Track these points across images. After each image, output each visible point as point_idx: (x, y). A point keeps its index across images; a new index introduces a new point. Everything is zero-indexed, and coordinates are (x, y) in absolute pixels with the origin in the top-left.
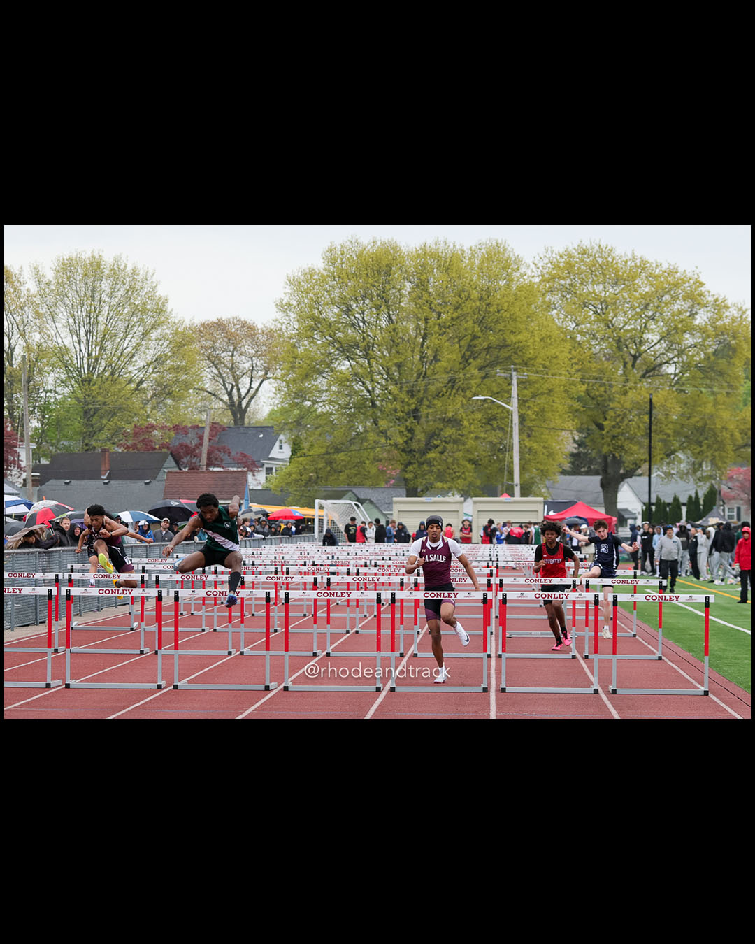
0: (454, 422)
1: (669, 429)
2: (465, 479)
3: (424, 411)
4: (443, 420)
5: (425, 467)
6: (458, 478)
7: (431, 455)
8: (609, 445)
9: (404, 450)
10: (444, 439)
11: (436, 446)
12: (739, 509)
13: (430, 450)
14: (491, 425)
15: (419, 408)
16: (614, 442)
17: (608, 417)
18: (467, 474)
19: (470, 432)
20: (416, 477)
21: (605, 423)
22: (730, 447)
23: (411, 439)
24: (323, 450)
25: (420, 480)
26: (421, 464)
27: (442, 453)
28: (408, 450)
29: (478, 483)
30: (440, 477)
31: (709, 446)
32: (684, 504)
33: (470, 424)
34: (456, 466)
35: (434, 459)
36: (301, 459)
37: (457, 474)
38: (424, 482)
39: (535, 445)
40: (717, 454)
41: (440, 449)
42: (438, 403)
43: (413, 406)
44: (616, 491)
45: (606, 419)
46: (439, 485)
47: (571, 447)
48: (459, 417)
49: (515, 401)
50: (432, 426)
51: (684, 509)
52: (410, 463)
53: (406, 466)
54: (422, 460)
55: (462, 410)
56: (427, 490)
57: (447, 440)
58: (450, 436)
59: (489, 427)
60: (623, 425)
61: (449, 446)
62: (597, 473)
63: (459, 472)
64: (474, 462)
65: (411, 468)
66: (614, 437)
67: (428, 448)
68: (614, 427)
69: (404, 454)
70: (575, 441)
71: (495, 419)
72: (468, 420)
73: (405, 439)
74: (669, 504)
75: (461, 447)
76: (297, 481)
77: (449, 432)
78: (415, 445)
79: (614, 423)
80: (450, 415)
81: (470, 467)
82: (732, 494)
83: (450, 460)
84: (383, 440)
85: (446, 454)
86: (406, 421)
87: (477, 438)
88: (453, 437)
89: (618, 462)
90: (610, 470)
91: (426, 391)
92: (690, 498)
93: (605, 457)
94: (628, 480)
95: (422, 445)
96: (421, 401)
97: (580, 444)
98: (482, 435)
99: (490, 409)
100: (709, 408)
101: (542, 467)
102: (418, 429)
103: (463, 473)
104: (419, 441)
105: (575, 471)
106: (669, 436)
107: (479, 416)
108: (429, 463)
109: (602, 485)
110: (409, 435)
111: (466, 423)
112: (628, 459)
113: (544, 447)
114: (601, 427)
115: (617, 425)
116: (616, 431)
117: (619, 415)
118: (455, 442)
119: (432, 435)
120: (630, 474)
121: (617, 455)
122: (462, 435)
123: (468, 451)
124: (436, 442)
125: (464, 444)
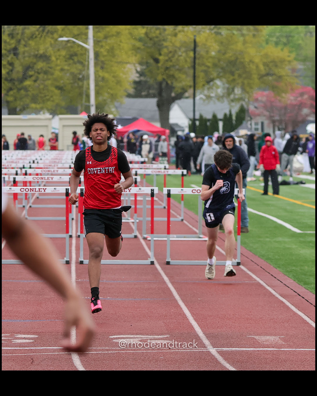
0: (45, 57)
1: (209, 62)
2: (53, 101)
3: (21, 49)
4: (36, 56)
5: (23, 92)
6: (48, 100)
7: (27, 83)
8: (163, 74)
9: (6, 79)
10: (36, 71)
11: (31, 76)
12: (262, 124)
13: (26, 79)
14: (73, 60)
15: (17, 47)
16: (167, 72)
17: (162, 53)
18: (54, 97)
19: (57, 65)
20: (15, 100)
21: (161, 58)
22: (255, 76)
23: (12, 71)
25: (18, 102)
26: (19, 90)
27: (35, 81)
28: (9, 79)
29: (63, 104)
30: (34, 99)
31: (240, 76)
32: (221, 120)
33: (57, 59)
34: (46, 91)
35: (29, 86)
37: (48, 97)
38: (22, 103)
39: (106, 75)
40: (246, 82)
41: (33, 78)
42: (32, 43)
43: (13, 46)
44: (168, 110)
45: (160, 54)
46: (33, 105)
47: (134, 76)
48: (48, 54)
49: (91, 41)
50: (28, 61)
51: (221, 124)
52: (11, 89)
53: (8, 91)
54: (20, 86)
55: (50, 49)
56: (23, 110)
57: (40, 71)
58: (41, 68)
59: (71, 61)
60: (174, 60)
61: (41, 76)
62: (154, 96)
63: (48, 95)
64: (60, 88)
65: (11, 93)
66: (167, 69)
67: (25, 77)
68: (167, 61)
69: (6, 82)
70: (137, 72)
71: (76, 55)
72: (55, 56)
73: (7, 71)
74: (209, 120)
75: (50, 77)
77: (40, 65)
78: (14, 75)
79: (167, 58)
80: (41, 52)
81: (57, 92)
82: (257, 112)
83: (42, 87)
85: (38, 82)
86: (8, 56)
87: (62, 70)
88: (44, 69)
89: (170, 88)
90: (164, 94)
91: (23, 33)
92: (225, 115)
93: (160, 84)
94: (178, 101)
95: (20, 75)
96: (19, 41)
97: (141, 74)
98: (66, 67)
99: (72, 47)
100: (240, 46)
101: (112, 92)
102: (17, 63)
103: (52, 97)
104: (18, 72)
105: (137, 95)
106: (209, 67)
107: (63, 53)
108: (26, 89)
109: (159, 105)
110: (11, 68)
111: (53, 58)
112: (178, 85)
113: (114, 77)
114: (157, 61)
115: (170, 60)
116: (169, 64)
117: (171, 52)
118: (46, 73)
119: (27, 68)
120: (179, 96)
121: (169, 82)
122: (51, 68)
123: (55, 80)
124: (31, 73)
125: (52, 74)
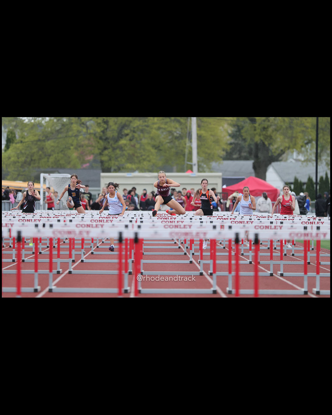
1: (308, 122)
2: (149, 161)
5: (118, 151)
6: (144, 160)
7: (123, 142)
8: (260, 135)
9: (101, 138)
10: (132, 129)
11: (127, 135)
13: (121, 138)
16: (264, 132)
18: (151, 157)
20: (110, 160)
23: (106, 129)
24: (36, 138)
25: (113, 162)
26: (114, 149)
27: (131, 140)
28: (104, 138)
29: (160, 163)
30: (131, 159)
34: (142, 151)
35: (125, 145)
36: (18, 145)
37: (144, 157)
38: (117, 163)
41: (129, 137)
44: (265, 172)
46: (129, 165)
47: (226, 139)
52: (105, 148)
53: (103, 151)
54: (115, 146)
57: (136, 129)
58: (138, 127)
61: (137, 135)
63: (144, 155)
64: (157, 148)
65: (106, 152)
66: (264, 129)
67: (120, 136)
69: (101, 142)
70: (229, 134)
73: (102, 129)
74: (304, 184)
75: (146, 135)
76: (15, 163)
78: (109, 134)
81: (154, 151)
83: (138, 146)
84: (84, 130)
85: (134, 141)
87: (159, 128)
88: (140, 128)
89: (268, 150)
90: (261, 156)
92: (322, 178)
93: (257, 145)
94: (274, 164)
95: (115, 134)
97: (233, 136)
98: (163, 126)
101: (209, 151)
102: (112, 122)
103: (148, 156)
104: (113, 130)
105: (229, 157)
106: (307, 128)
108: (121, 148)
109: (255, 167)
110: (105, 126)
112: (274, 147)
113: (211, 135)
114: (253, 121)
118: (142, 131)
119: (123, 127)
120: (276, 159)
121: (266, 143)
122: (148, 126)
123: (152, 138)
124: (126, 132)
125: (149, 133)
